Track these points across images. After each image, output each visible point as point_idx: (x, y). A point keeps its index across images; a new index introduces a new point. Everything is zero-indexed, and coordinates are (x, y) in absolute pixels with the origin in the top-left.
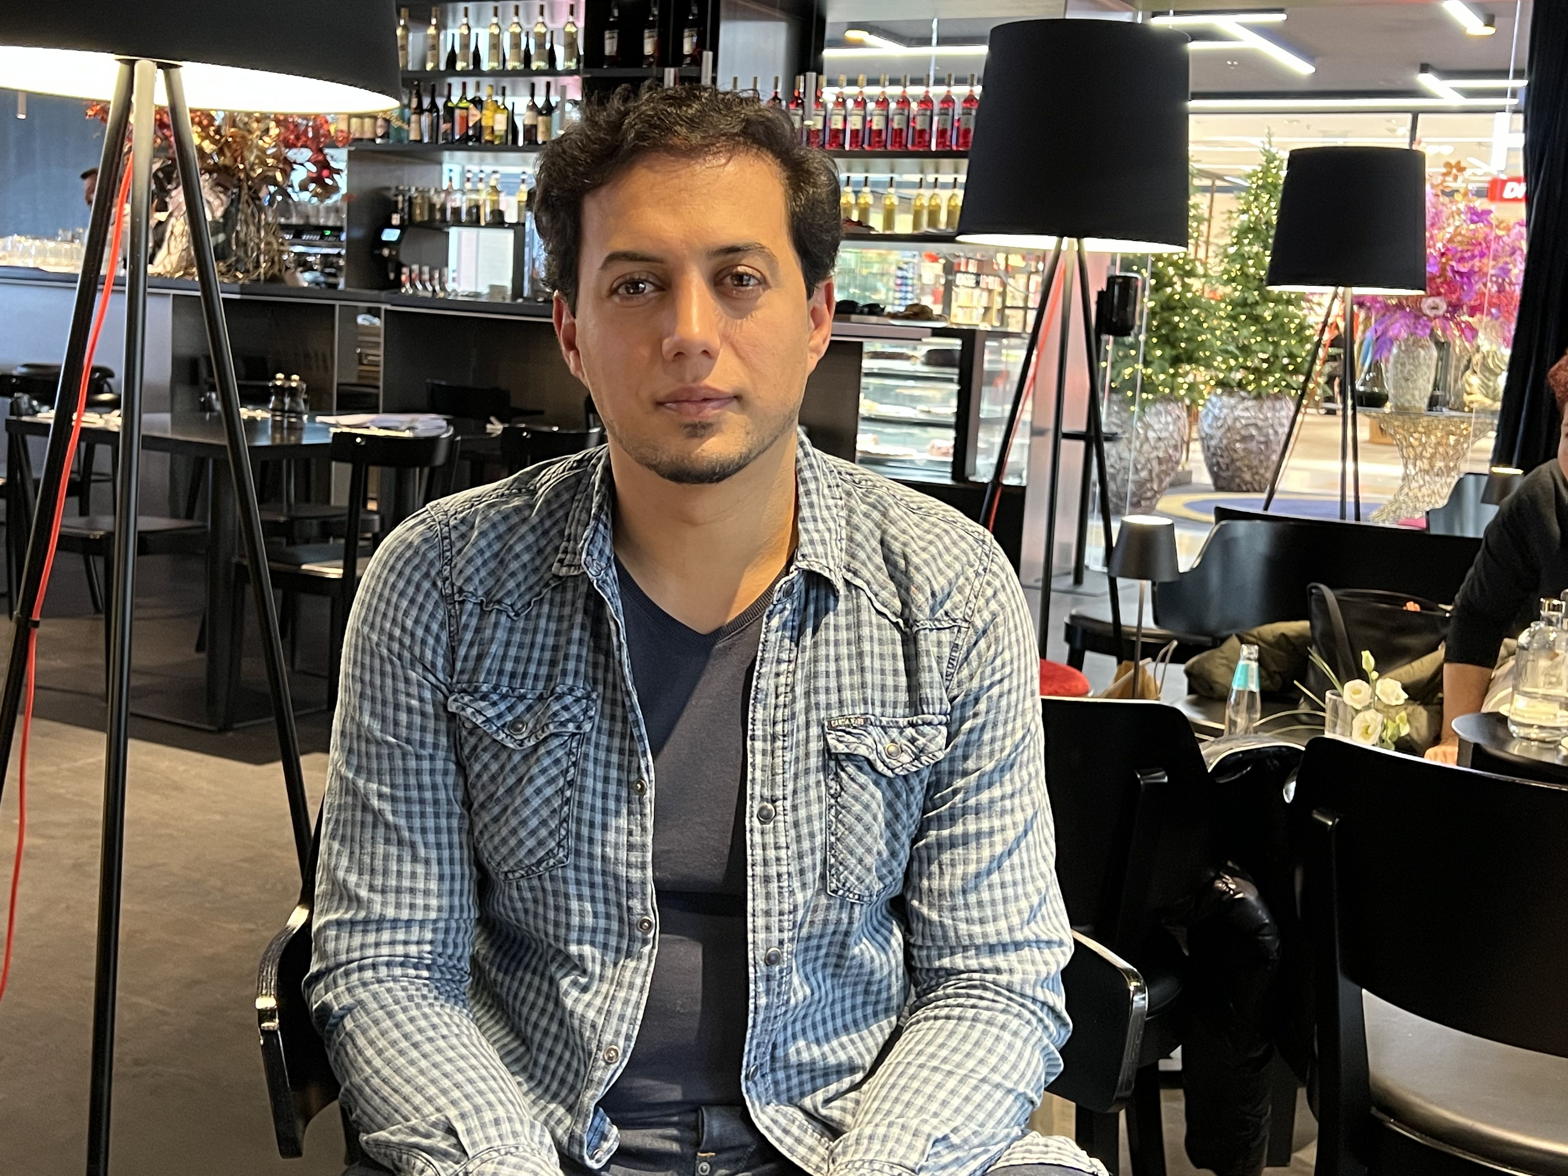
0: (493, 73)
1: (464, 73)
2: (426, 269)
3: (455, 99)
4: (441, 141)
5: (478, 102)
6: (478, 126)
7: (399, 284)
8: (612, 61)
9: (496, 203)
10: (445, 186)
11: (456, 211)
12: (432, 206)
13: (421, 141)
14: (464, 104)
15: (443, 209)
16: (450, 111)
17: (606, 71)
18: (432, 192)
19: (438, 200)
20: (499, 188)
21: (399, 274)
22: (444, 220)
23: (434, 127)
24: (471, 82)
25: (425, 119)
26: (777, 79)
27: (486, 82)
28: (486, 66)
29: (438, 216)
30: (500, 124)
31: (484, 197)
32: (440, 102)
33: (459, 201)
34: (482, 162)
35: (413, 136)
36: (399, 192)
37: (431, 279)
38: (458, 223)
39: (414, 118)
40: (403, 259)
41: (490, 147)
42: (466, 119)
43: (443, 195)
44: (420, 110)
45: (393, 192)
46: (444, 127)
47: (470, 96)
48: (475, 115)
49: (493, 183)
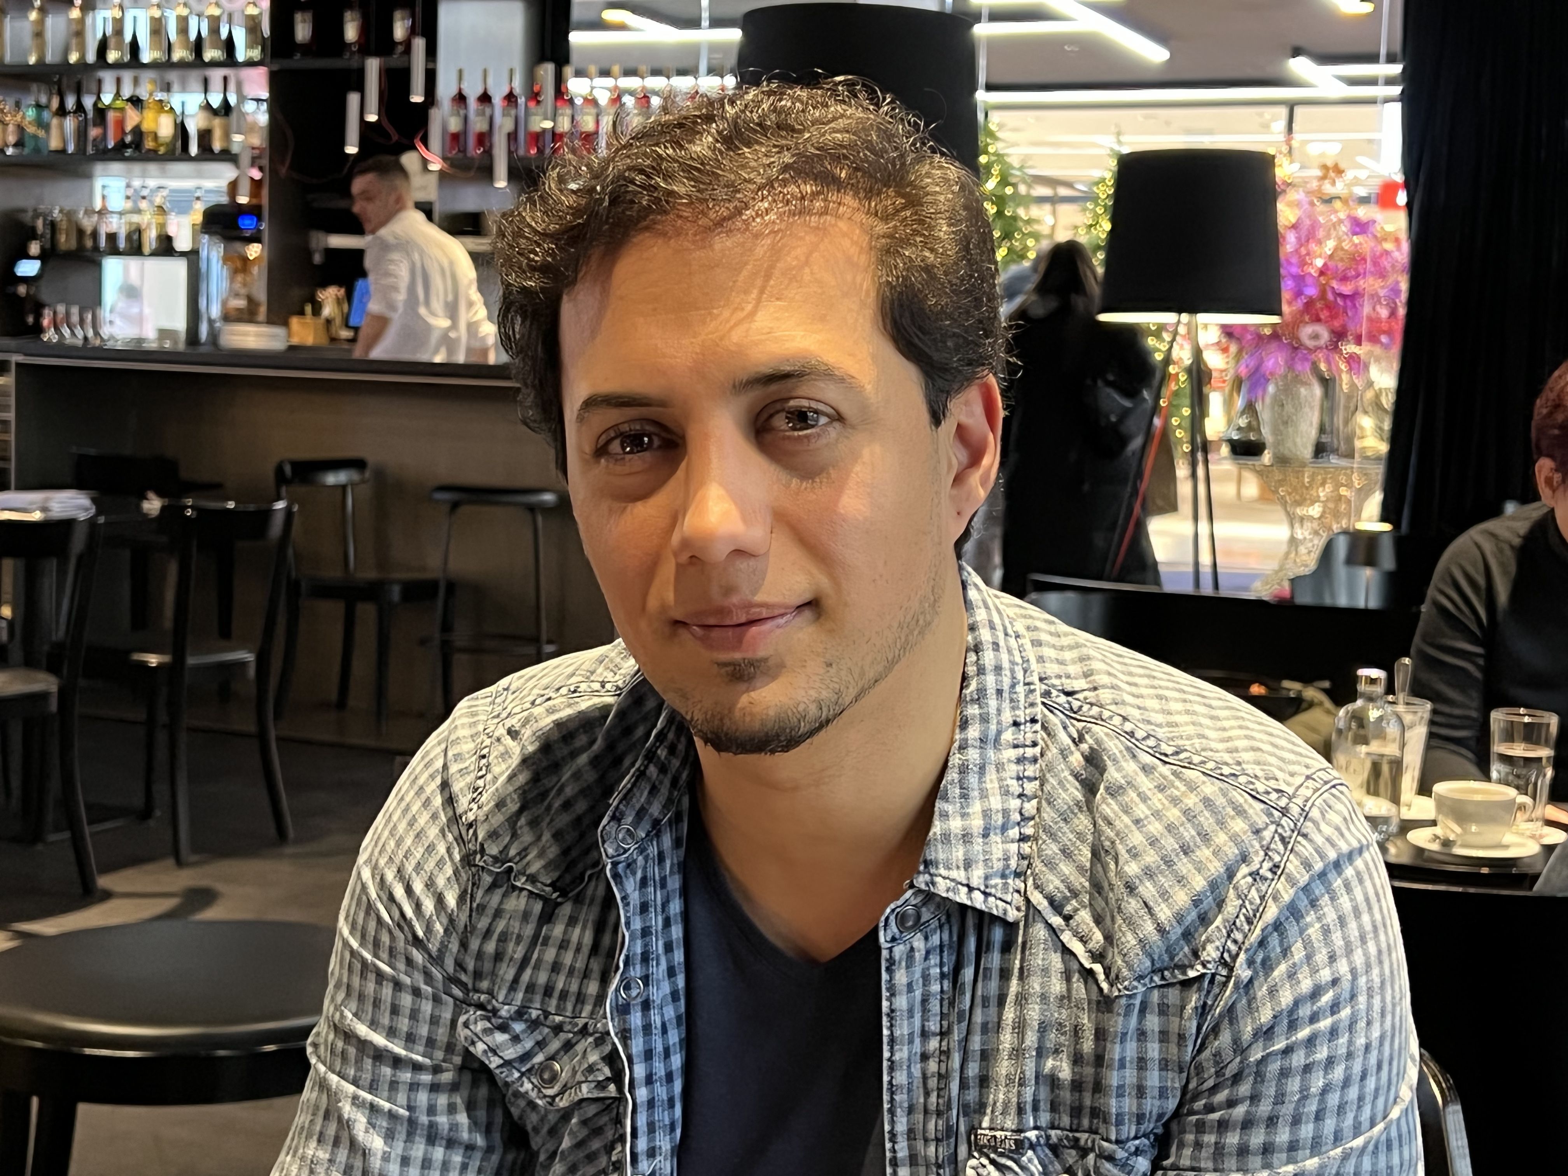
0: (154, 65)
1: (118, 66)
2: (75, 310)
3: (107, 98)
4: (90, 150)
5: (136, 102)
6: (138, 132)
7: (38, 329)
8: (306, 49)
9: (162, 226)
10: (98, 206)
11: (112, 237)
12: (81, 232)
13: (64, 151)
14: (119, 104)
15: (95, 234)
16: (101, 113)
17: (298, 62)
18: (81, 213)
19: (88, 224)
20: (166, 207)
21: (38, 316)
22: (96, 248)
23: (81, 134)
24: (127, 76)
25: (70, 124)
26: (511, 71)
27: (147, 76)
28: (146, 57)
29: (89, 243)
30: (165, 128)
31: (147, 219)
32: (88, 102)
33: (115, 224)
34: (144, 176)
35: (54, 143)
36: (37, 215)
37: (82, 322)
38: (114, 251)
39: (55, 122)
40: (44, 296)
41: (152, 156)
42: (120, 123)
43: (95, 218)
44: (62, 112)
45: (30, 214)
46: (94, 132)
47: (127, 92)
48: (132, 118)
49: (158, 201)
